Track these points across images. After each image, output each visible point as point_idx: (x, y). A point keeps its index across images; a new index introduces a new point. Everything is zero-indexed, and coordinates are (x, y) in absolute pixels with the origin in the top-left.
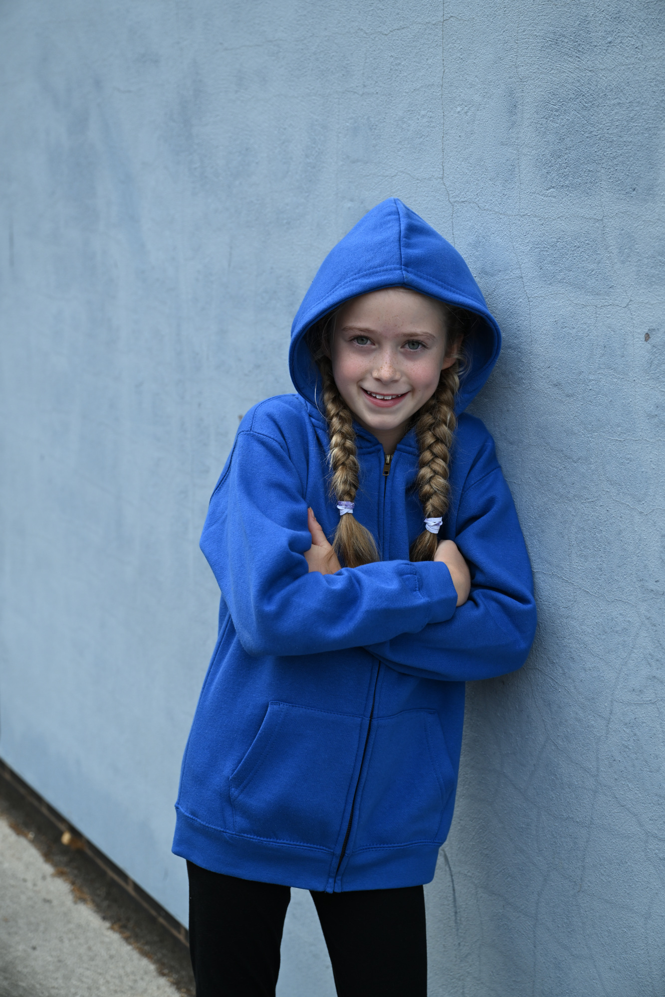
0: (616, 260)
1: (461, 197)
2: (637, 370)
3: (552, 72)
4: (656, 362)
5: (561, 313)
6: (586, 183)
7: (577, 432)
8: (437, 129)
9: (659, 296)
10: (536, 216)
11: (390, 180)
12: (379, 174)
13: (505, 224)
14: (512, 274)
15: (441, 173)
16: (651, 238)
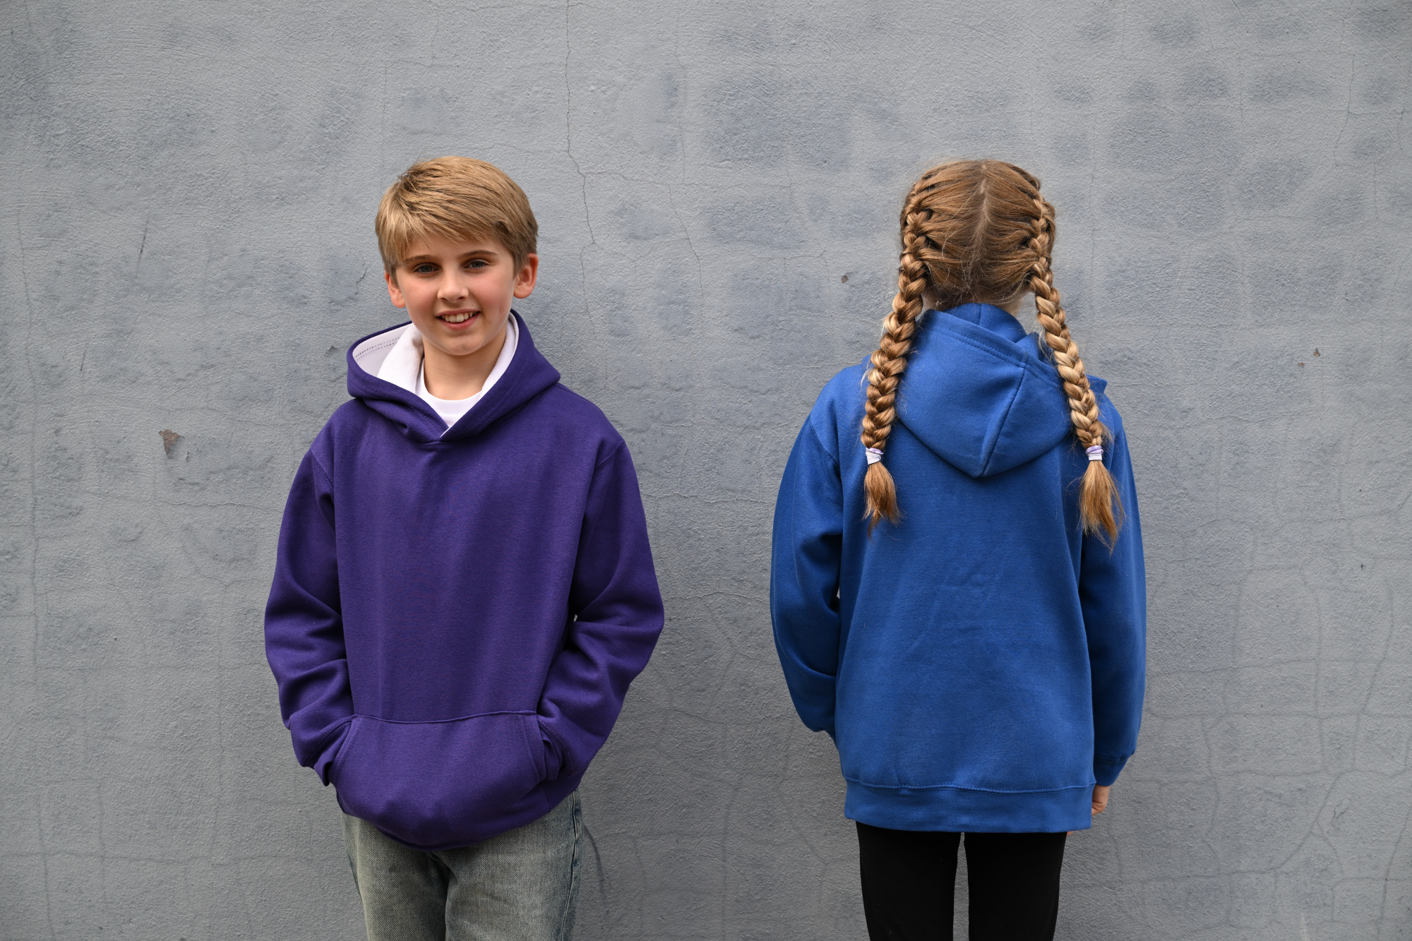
0: (807, 219)
1: (596, 168)
2: (834, 307)
3: (724, 63)
4: (855, 298)
5: (742, 266)
6: (770, 156)
7: (764, 367)
8: (559, 104)
9: (856, 245)
10: (706, 185)
11: (481, 152)
12: (462, 146)
13: (663, 192)
14: (674, 236)
15: (567, 146)
16: (845, 200)
